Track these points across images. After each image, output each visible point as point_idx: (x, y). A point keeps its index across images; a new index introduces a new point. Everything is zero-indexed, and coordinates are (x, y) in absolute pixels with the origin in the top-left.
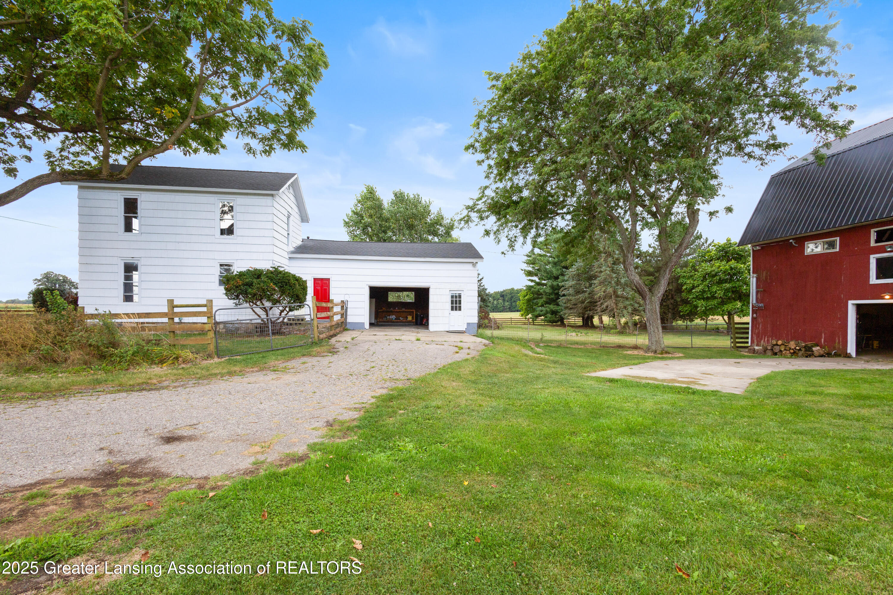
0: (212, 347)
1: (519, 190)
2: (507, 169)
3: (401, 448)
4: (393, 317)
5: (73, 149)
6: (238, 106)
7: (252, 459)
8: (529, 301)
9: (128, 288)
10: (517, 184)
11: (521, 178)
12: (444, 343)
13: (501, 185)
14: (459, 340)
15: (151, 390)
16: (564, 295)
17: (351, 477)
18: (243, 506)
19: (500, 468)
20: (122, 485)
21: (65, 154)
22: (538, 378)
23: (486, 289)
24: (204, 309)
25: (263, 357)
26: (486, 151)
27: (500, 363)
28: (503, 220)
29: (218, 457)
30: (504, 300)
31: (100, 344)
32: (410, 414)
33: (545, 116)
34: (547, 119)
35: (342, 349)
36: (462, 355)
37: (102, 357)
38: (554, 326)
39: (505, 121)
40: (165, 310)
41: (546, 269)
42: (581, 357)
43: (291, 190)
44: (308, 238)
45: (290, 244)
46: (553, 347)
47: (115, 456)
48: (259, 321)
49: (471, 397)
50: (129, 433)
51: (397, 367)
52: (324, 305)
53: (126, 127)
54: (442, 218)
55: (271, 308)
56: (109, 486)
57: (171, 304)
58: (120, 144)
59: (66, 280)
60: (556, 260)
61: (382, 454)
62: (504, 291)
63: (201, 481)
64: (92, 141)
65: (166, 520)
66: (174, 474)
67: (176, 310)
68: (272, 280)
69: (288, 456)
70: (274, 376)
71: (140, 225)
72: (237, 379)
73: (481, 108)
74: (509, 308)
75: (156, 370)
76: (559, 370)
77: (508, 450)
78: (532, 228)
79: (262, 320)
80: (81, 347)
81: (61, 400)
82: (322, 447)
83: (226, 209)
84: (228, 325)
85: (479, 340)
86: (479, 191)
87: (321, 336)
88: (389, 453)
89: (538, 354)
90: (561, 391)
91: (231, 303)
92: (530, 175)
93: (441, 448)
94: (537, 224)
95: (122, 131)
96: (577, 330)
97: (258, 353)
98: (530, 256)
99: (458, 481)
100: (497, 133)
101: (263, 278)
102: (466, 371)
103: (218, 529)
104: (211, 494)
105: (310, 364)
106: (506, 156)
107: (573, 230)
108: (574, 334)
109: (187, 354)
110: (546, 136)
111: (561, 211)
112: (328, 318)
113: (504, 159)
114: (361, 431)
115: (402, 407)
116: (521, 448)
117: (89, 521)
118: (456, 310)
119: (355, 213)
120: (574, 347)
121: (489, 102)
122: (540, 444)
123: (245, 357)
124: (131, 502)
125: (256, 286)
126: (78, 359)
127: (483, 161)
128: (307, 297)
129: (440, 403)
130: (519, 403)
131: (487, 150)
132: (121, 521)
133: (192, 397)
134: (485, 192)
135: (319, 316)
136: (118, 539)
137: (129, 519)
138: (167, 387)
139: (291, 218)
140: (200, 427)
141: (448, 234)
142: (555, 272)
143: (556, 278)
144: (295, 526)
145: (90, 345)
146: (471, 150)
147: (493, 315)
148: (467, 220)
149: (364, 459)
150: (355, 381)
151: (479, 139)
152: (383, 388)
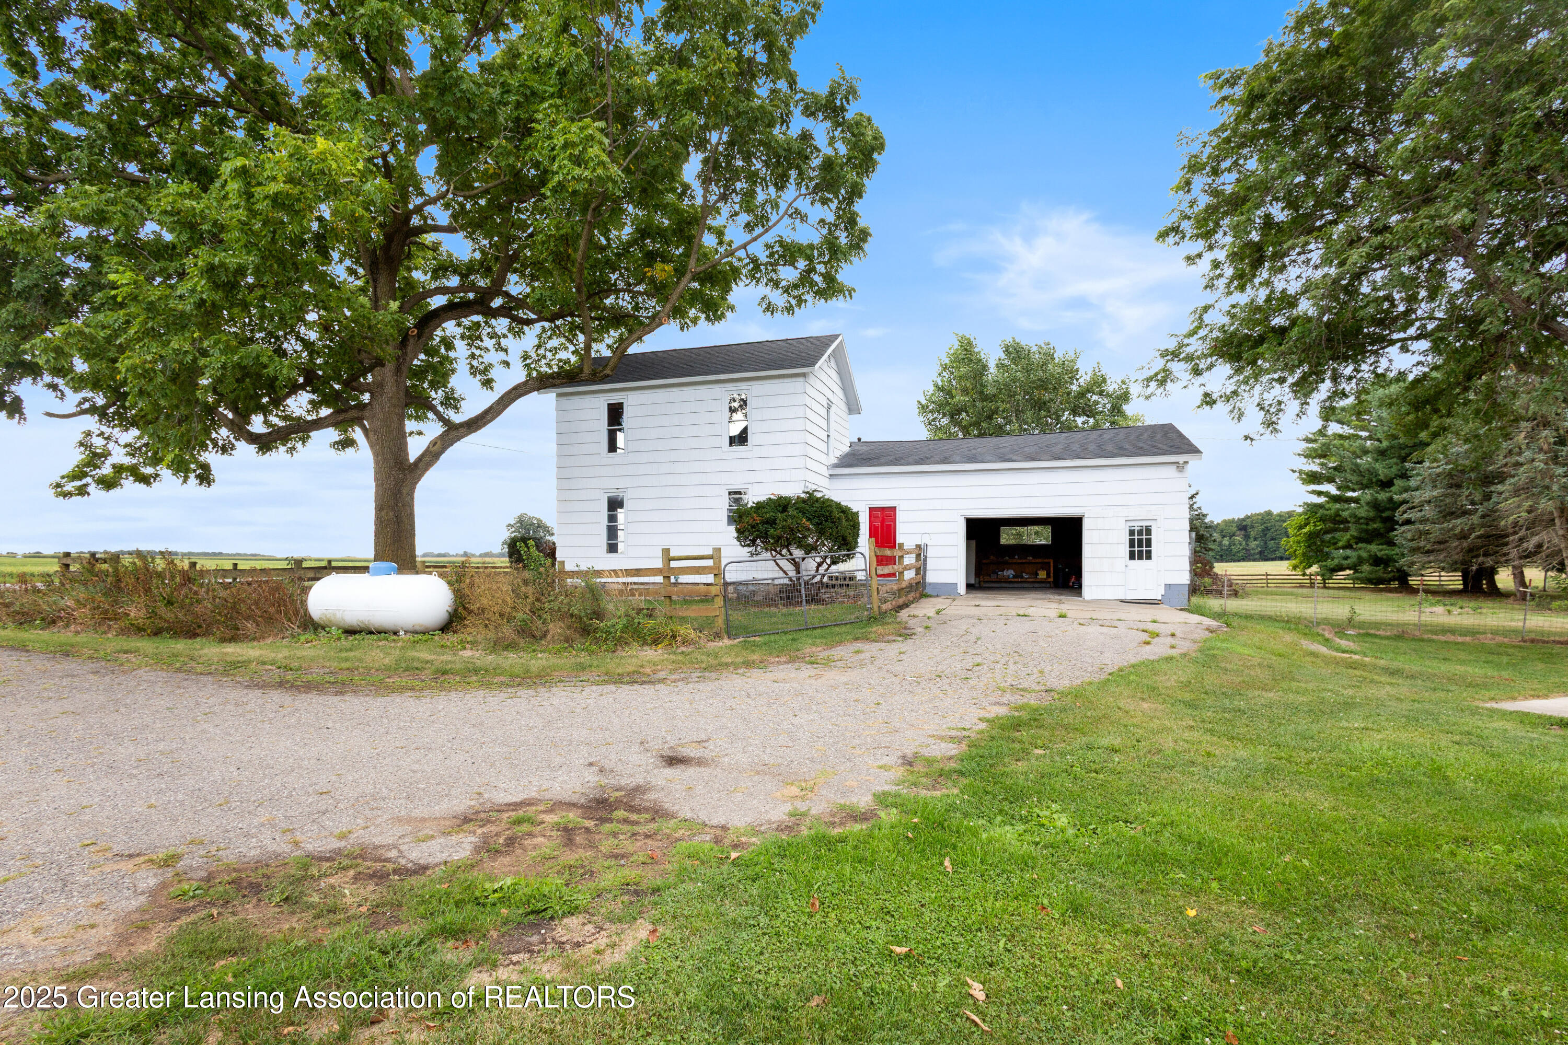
0: (720, 623)
1: (1290, 302)
2: (1257, 263)
3: (1044, 821)
4: (1010, 573)
5: (549, 345)
6: (755, 239)
7: (788, 807)
8: (1311, 536)
9: (612, 532)
10: (1284, 291)
11: (1293, 276)
12: (1116, 623)
13: (1242, 298)
14: (1149, 618)
15: (643, 683)
16: (1408, 522)
17: (954, 862)
18: (780, 883)
19: (1272, 894)
20: (618, 821)
21: (541, 351)
22: (1349, 705)
23: (1205, 516)
24: (710, 563)
25: (794, 640)
26: (1208, 235)
27: (1249, 668)
28: (1248, 371)
29: (739, 797)
30: (1247, 537)
31: (583, 614)
32: (1057, 758)
33: (1356, 132)
34: (1360, 137)
35: (920, 629)
36: (1159, 649)
37: (586, 631)
38: (1381, 590)
39: (1252, 164)
40: (659, 564)
41: (1357, 465)
42: (1463, 662)
43: (833, 363)
44: (859, 440)
45: (831, 454)
46: (1381, 637)
47: (606, 776)
48: (786, 581)
49: (1187, 735)
50: (621, 745)
51: (1024, 666)
52: (888, 552)
53: (609, 301)
54: (1104, 381)
55: (803, 559)
56: (603, 820)
57: (667, 556)
58: (602, 328)
59: (540, 526)
60: (1385, 444)
61: (1008, 828)
62: (1248, 517)
63: (718, 832)
64: (571, 330)
65: (675, 885)
66: (681, 815)
67: (674, 564)
68: (804, 513)
69: (842, 808)
70: (812, 672)
71: (627, 441)
72: (756, 673)
73: (1195, 148)
74: (1261, 553)
75: (650, 654)
76: (1404, 689)
77: (1287, 858)
78: (1323, 381)
79: (790, 580)
80: (562, 618)
81: (542, 690)
82: (899, 801)
83: (736, 405)
84: (740, 587)
85: (1196, 618)
86: (1192, 317)
87: (884, 607)
88: (1021, 827)
89: (1344, 652)
90: (1417, 738)
91: (744, 552)
92: (1316, 267)
93: (1128, 831)
94: (1334, 370)
95: (605, 309)
96: (1447, 600)
97: (785, 633)
98: (1315, 441)
99: (1172, 905)
100: (1233, 193)
101: (791, 511)
102: (1169, 680)
103: (747, 914)
104: (734, 855)
105: (868, 654)
106: (1255, 236)
107: (1434, 374)
108: (1439, 609)
109: (686, 630)
110: (1359, 175)
111: (1402, 335)
112: (893, 575)
113: (1250, 244)
114: (966, 781)
115: (1040, 743)
116: (1321, 857)
117: (582, 867)
118: (1140, 558)
119: (940, 389)
120: (1443, 638)
121: (1215, 133)
122: (1370, 855)
123: (766, 637)
124: (630, 849)
125: (780, 523)
126: (559, 634)
127: (1200, 256)
128: (859, 540)
129: (1117, 742)
130: (1304, 757)
131: (1208, 232)
132: (619, 874)
133: (697, 697)
134: (1205, 317)
135: (880, 572)
136: (619, 900)
137: (630, 874)
138: (663, 681)
139: (833, 409)
140: (710, 745)
141: (1116, 410)
142: (1382, 470)
143: (1386, 484)
144: (864, 934)
145: (572, 615)
146: (1171, 239)
147: (1220, 568)
148: (1163, 378)
149: (974, 833)
150: (947, 687)
151: (1189, 212)
152: (999, 704)
